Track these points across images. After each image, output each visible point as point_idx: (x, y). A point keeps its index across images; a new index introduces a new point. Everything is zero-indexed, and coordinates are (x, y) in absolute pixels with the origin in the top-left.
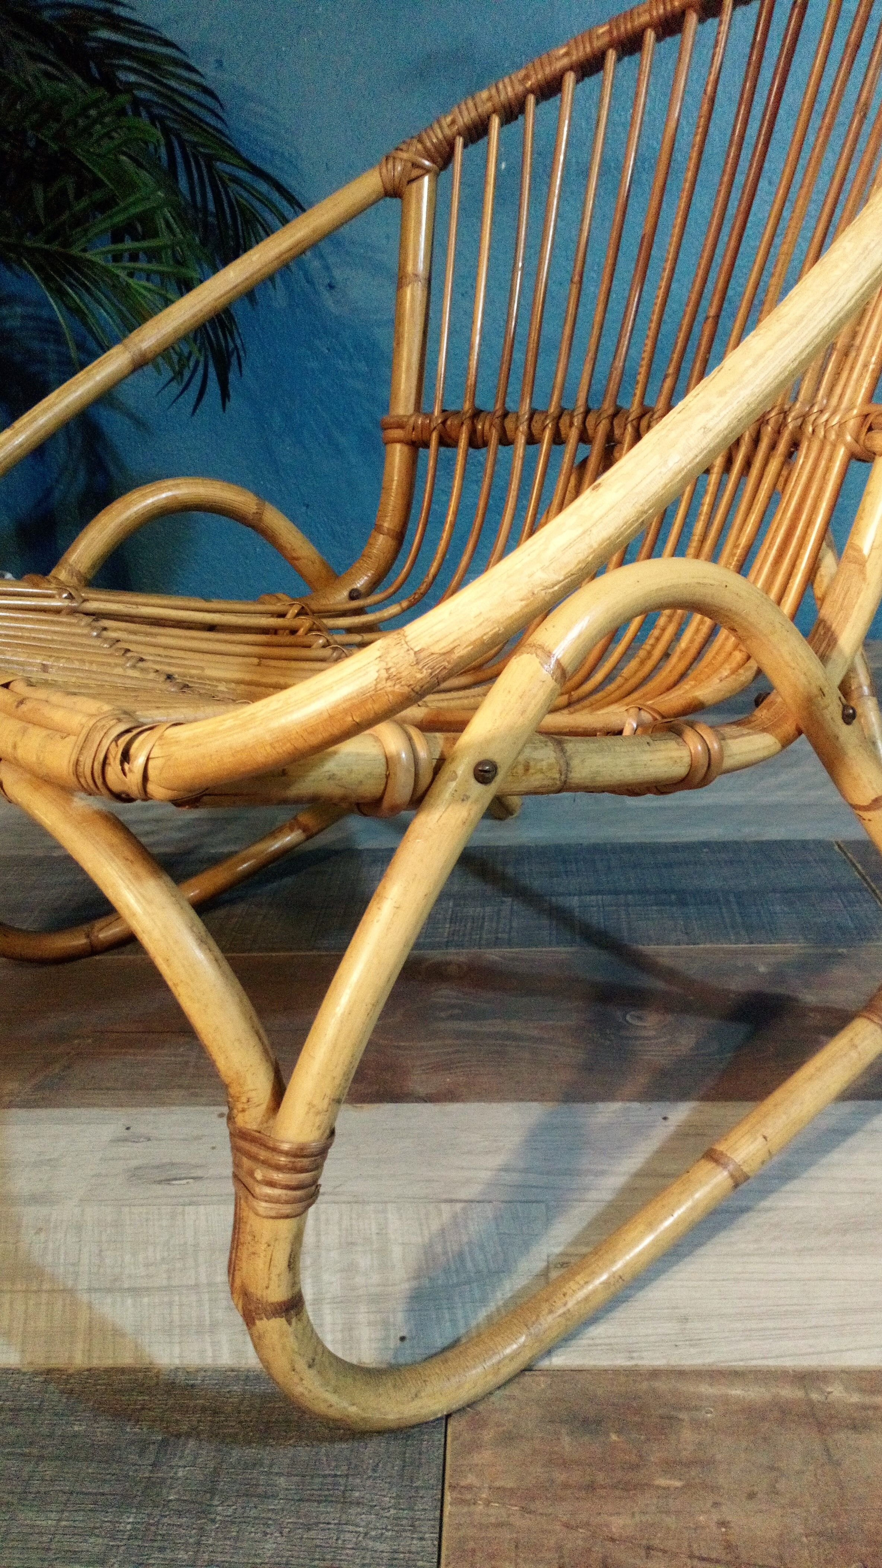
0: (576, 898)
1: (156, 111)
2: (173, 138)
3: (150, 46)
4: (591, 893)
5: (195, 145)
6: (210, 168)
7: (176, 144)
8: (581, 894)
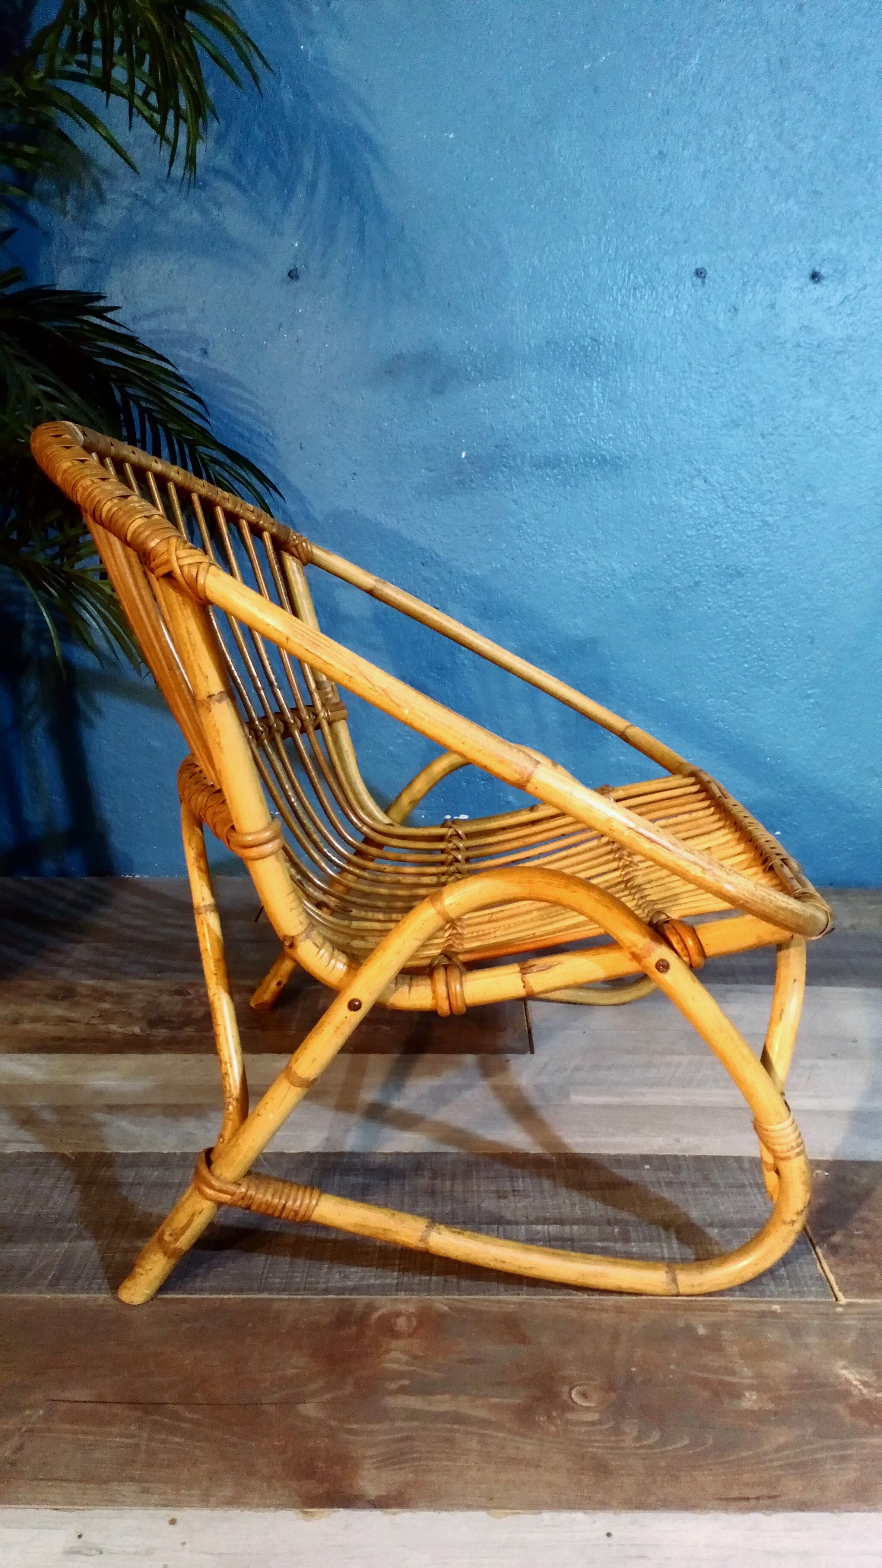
0: (523, 1227)
1: (144, 404)
2: (160, 427)
3: (145, 357)
4: (537, 1221)
5: (179, 433)
6: (193, 452)
7: (162, 432)
8: (529, 1223)
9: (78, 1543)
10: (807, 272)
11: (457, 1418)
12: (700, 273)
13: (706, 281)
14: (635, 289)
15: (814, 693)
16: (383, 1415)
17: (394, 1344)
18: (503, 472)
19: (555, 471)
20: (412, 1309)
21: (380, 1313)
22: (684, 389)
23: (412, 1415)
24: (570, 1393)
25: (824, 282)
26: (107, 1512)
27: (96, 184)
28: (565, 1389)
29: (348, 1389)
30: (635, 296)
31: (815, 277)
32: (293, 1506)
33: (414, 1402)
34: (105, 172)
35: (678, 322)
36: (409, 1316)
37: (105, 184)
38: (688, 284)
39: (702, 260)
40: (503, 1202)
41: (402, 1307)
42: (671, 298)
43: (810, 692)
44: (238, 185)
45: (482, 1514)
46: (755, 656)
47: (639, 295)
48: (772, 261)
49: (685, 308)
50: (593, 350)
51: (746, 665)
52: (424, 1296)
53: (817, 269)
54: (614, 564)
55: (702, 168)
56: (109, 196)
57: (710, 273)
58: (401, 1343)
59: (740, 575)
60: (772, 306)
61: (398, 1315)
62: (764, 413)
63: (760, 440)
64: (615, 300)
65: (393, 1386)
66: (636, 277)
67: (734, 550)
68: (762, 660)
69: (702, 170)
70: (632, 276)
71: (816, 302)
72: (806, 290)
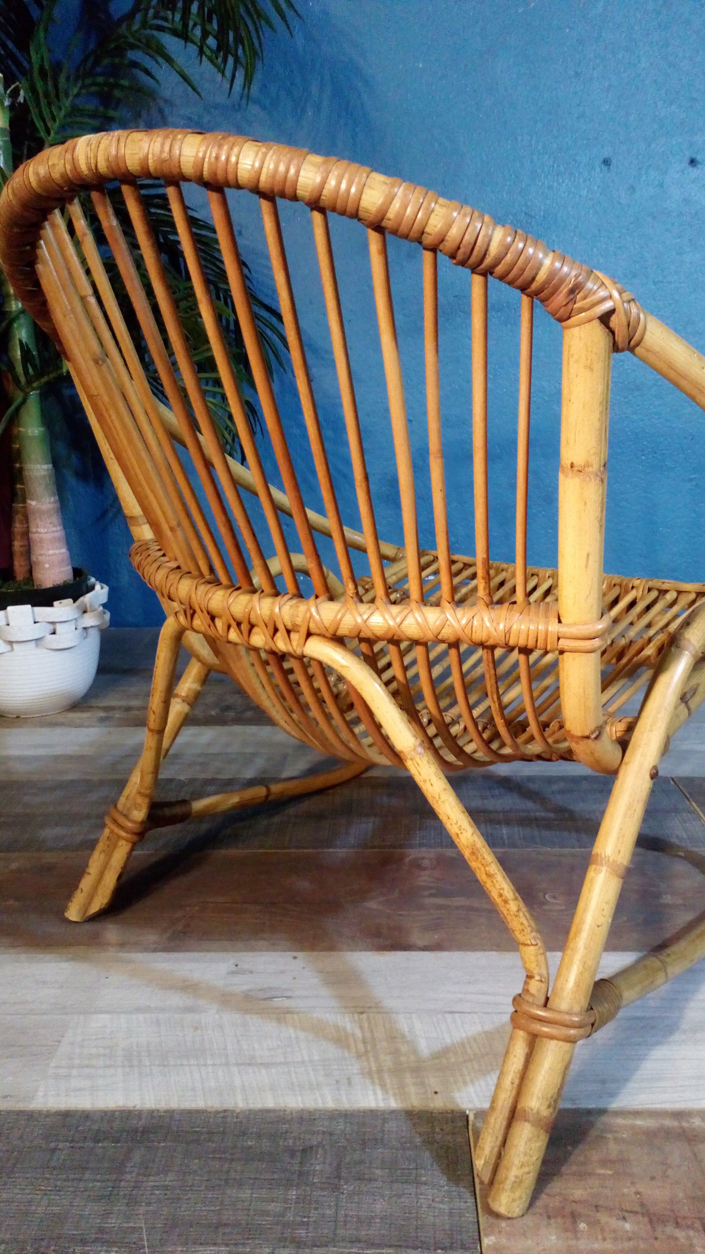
9: (234, 968)
10: (687, 160)
11: (471, 909)
12: (606, 162)
13: (611, 168)
14: (558, 176)
15: (695, 478)
16: (421, 907)
17: (423, 873)
18: (460, 316)
19: (499, 314)
20: (432, 856)
21: (410, 858)
22: (595, 249)
23: (441, 907)
24: (544, 897)
25: (700, 166)
26: (251, 954)
27: (161, 111)
28: (541, 895)
29: (396, 894)
30: (558, 181)
31: (693, 162)
32: (371, 950)
33: (440, 901)
34: (166, 101)
35: (590, 199)
36: (430, 860)
37: (167, 111)
38: (598, 170)
39: (607, 152)
40: (486, 801)
41: (426, 855)
42: (584, 181)
43: (692, 476)
44: (264, 108)
45: (494, 953)
46: (650, 450)
47: (561, 181)
48: (661, 151)
49: (596, 188)
50: (527, 222)
51: (643, 458)
52: (439, 850)
53: (694, 156)
54: (544, 383)
55: (607, 84)
56: (170, 119)
57: (614, 162)
58: (426, 872)
59: (638, 389)
60: (661, 185)
61: (423, 858)
62: (655, 266)
63: (653, 287)
64: (543, 184)
65: (426, 893)
66: (558, 166)
67: (634, 371)
68: (655, 453)
69: (606, 85)
70: (555, 166)
71: (694, 182)
72: (686, 172)
